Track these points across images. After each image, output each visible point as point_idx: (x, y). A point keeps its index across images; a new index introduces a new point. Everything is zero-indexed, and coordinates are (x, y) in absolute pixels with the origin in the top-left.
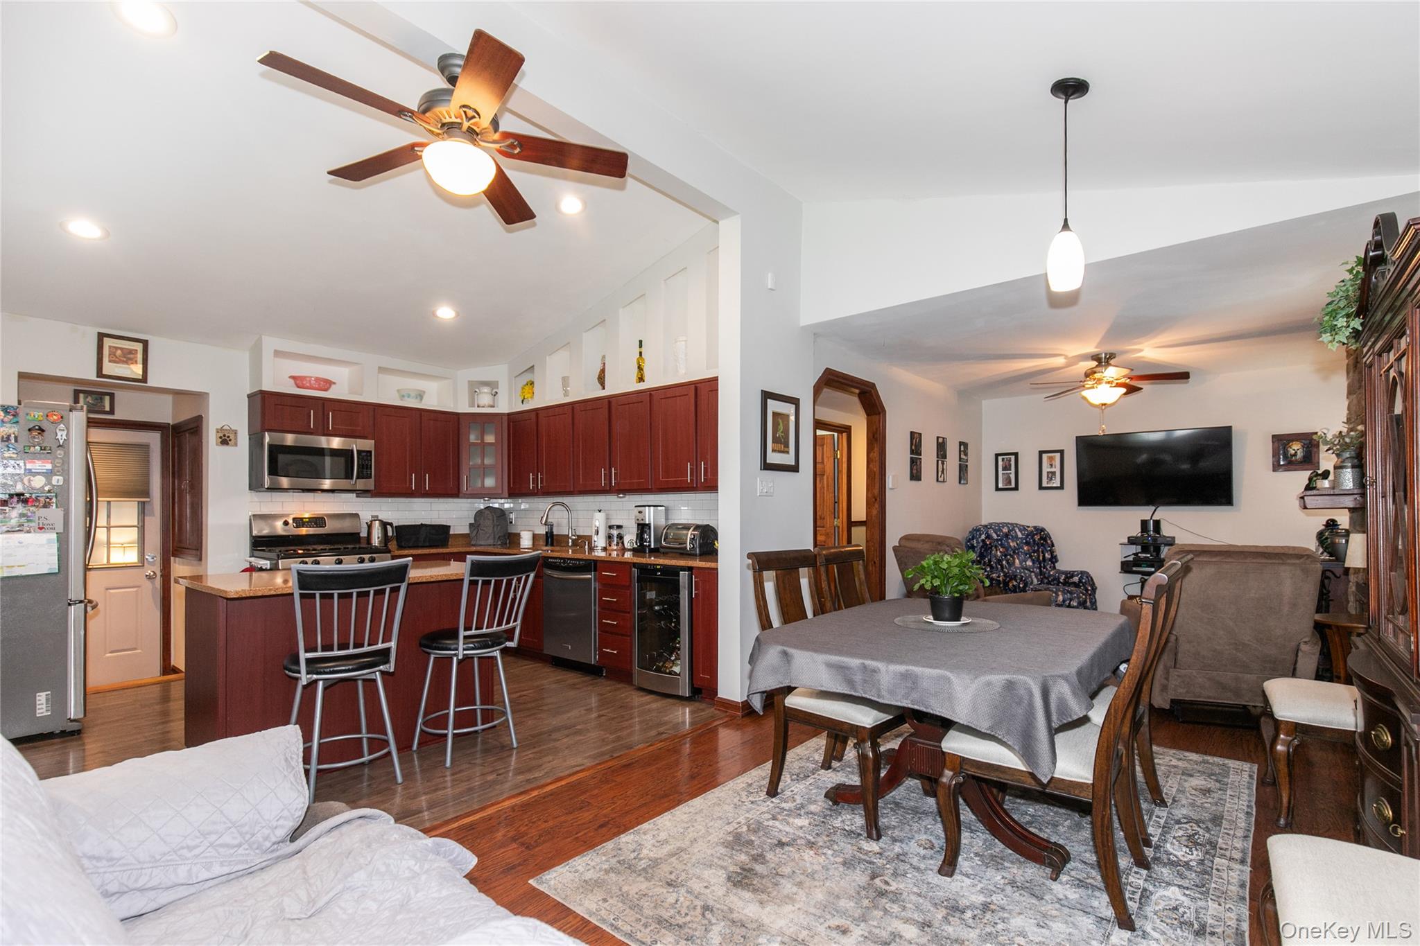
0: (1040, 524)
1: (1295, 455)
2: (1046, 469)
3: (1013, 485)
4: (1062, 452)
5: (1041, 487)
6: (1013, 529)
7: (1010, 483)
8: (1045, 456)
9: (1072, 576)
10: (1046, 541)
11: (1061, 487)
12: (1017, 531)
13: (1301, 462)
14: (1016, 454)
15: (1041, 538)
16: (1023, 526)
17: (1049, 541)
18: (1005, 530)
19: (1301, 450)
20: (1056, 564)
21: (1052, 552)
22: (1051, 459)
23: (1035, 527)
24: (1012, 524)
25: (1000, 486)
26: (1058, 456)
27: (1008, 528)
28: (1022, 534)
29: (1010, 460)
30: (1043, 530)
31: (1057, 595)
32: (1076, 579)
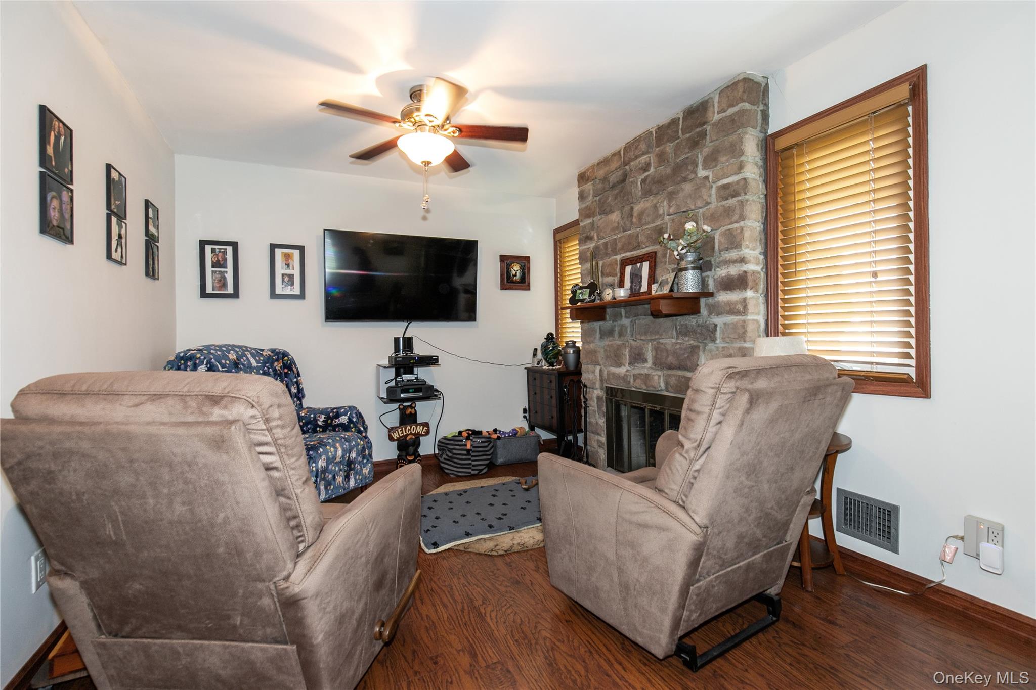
0: (281, 346)
1: (515, 276)
2: (280, 270)
3: (230, 290)
4: (301, 249)
5: (273, 295)
6: (244, 355)
7: (224, 285)
8: (279, 252)
9: (338, 416)
10: (291, 369)
11: (302, 296)
12: (249, 356)
13: (519, 282)
14: (235, 245)
15: (285, 366)
16: (254, 349)
17: (295, 369)
18: (232, 356)
19: (519, 271)
20: (303, 401)
21: (298, 384)
22: (287, 257)
23: (273, 351)
24: (240, 347)
25: (209, 290)
26: (296, 253)
27: (237, 352)
28: (258, 362)
29: (225, 253)
30: (285, 354)
31: (336, 448)
32: (344, 419)
